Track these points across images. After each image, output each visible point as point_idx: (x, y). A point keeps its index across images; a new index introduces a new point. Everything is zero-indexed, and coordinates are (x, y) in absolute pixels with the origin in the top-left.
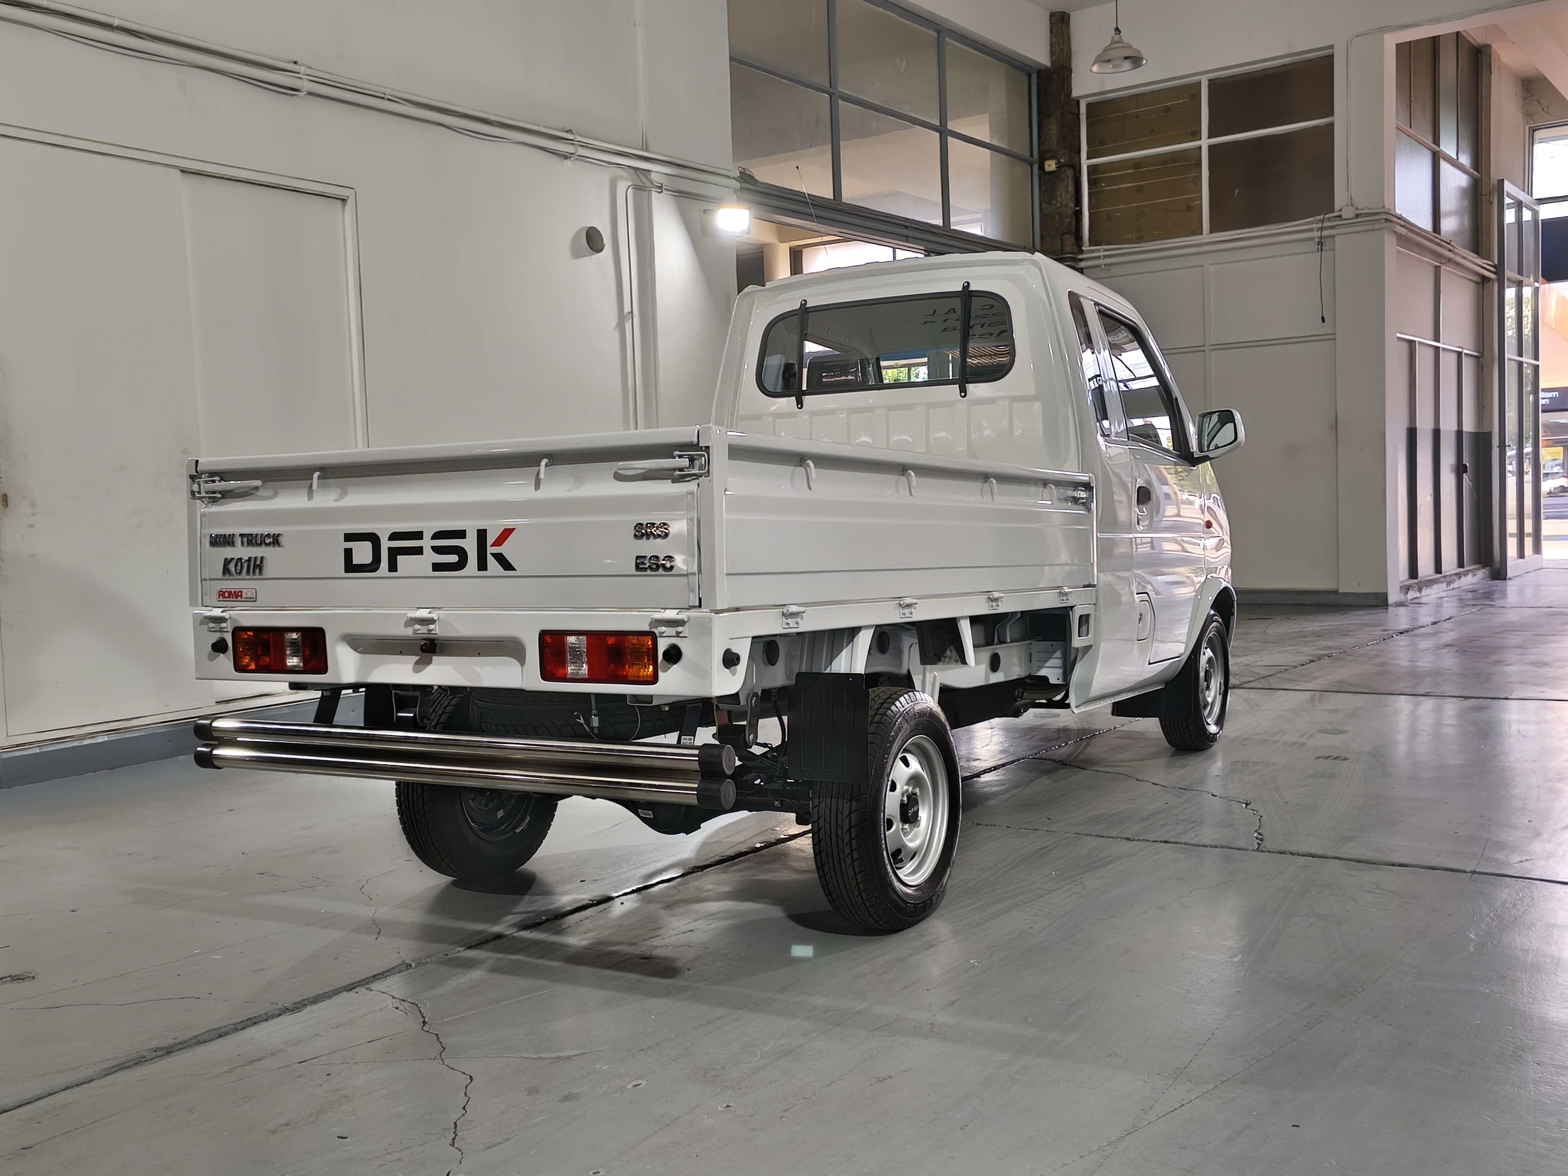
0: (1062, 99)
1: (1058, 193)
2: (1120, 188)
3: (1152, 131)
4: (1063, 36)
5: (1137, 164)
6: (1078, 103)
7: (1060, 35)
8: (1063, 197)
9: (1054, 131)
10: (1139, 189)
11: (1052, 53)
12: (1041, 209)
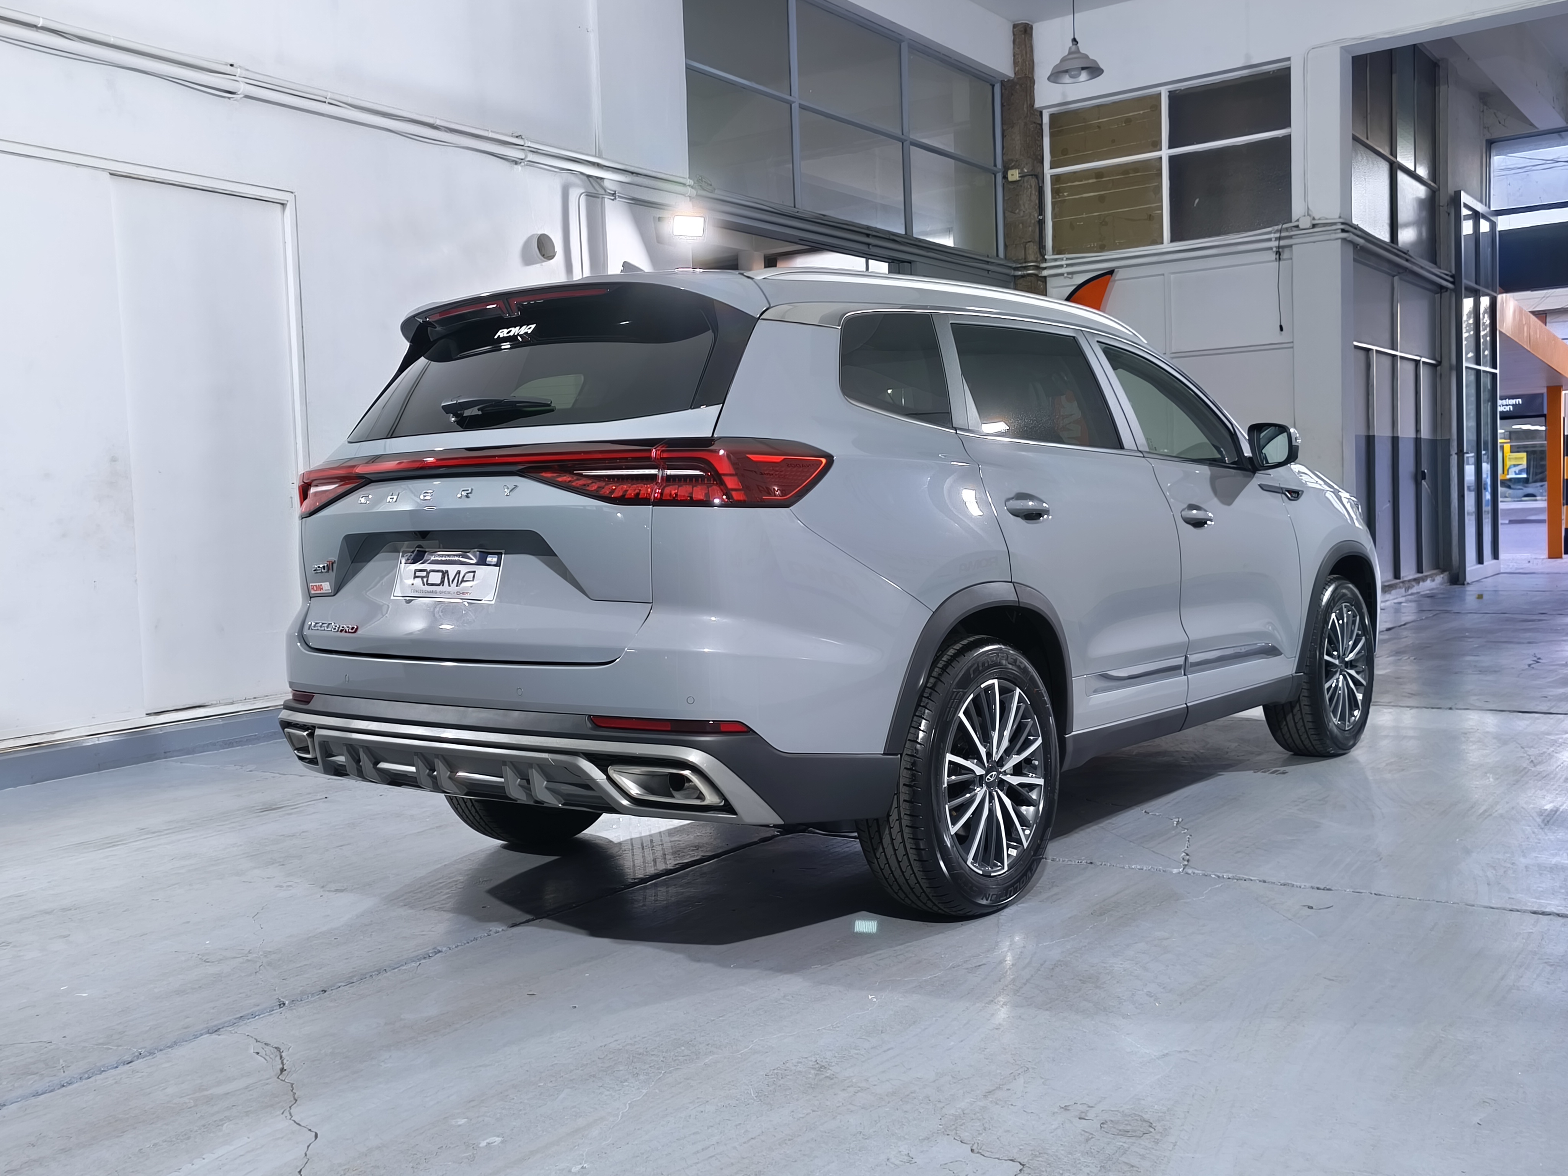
0: (1025, 109)
1: (1021, 202)
2: (1082, 197)
3: (1113, 141)
4: (1026, 46)
5: (1099, 173)
6: (1041, 113)
7: (1023, 46)
8: (1026, 206)
9: (1017, 140)
10: (1101, 198)
11: (1015, 63)
12: (1005, 217)
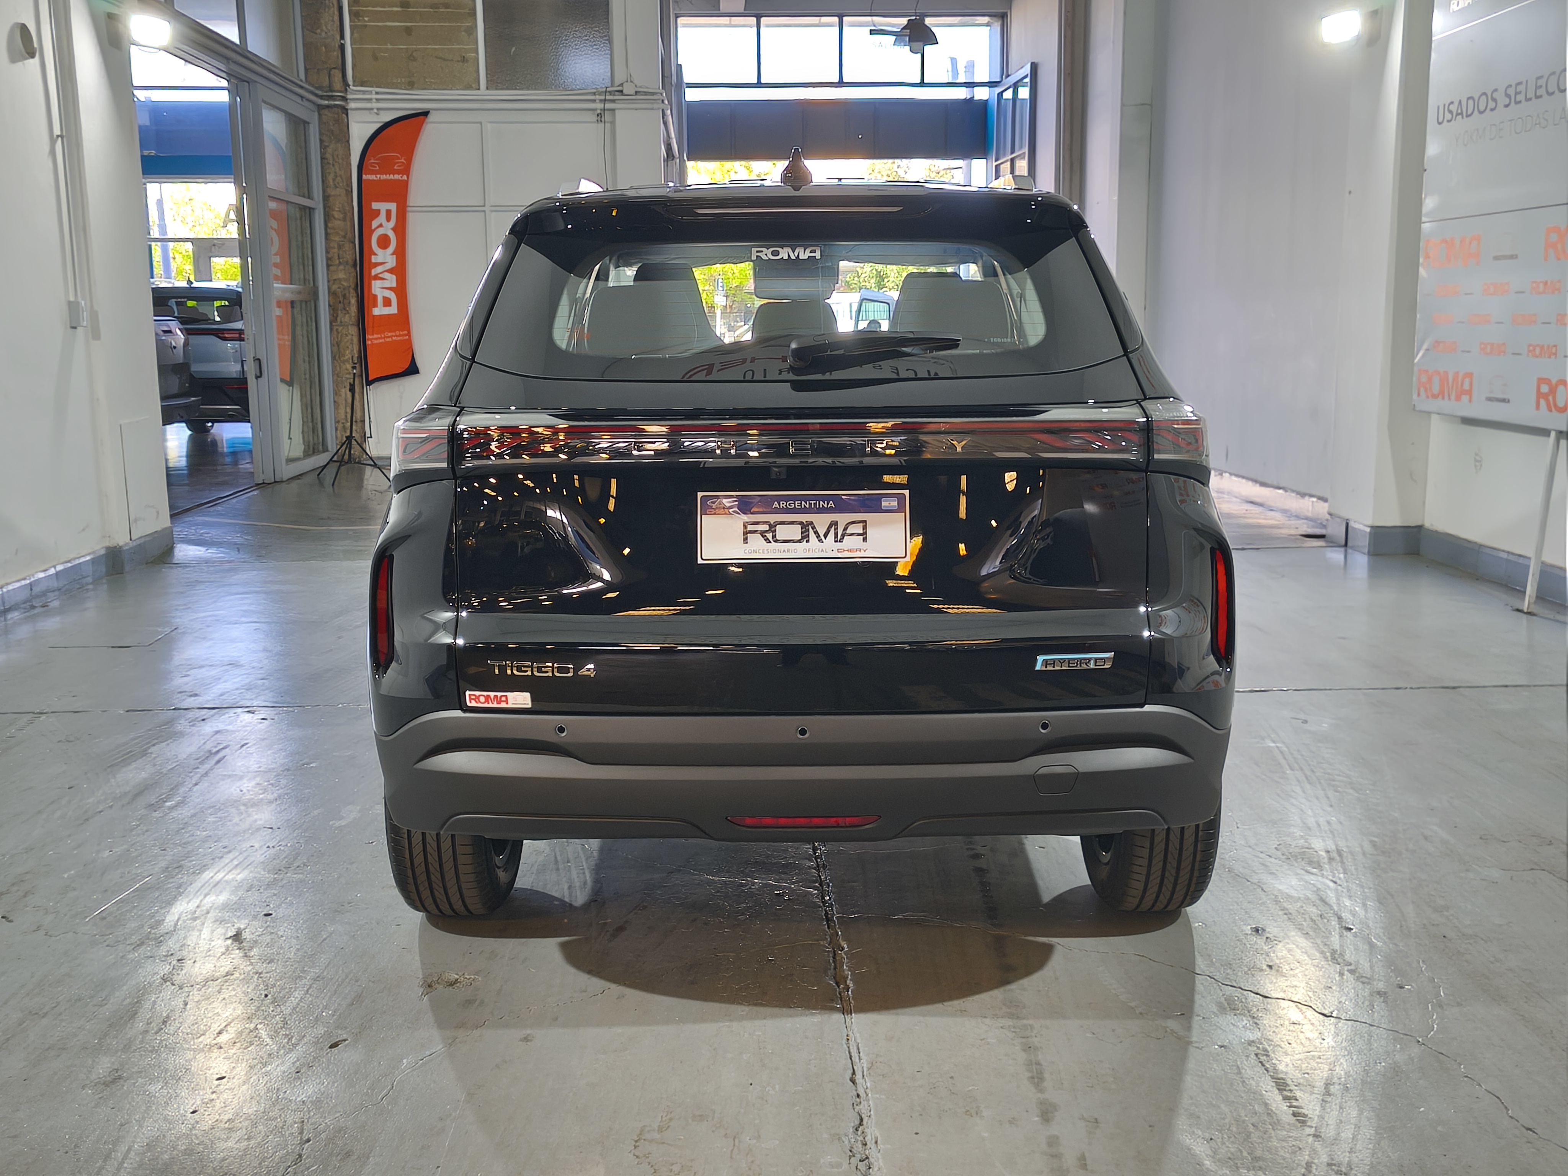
1: (323, 21)
2: (386, 26)
5: (404, 2)
8: (327, 27)
10: (408, 31)
12: (303, 36)
